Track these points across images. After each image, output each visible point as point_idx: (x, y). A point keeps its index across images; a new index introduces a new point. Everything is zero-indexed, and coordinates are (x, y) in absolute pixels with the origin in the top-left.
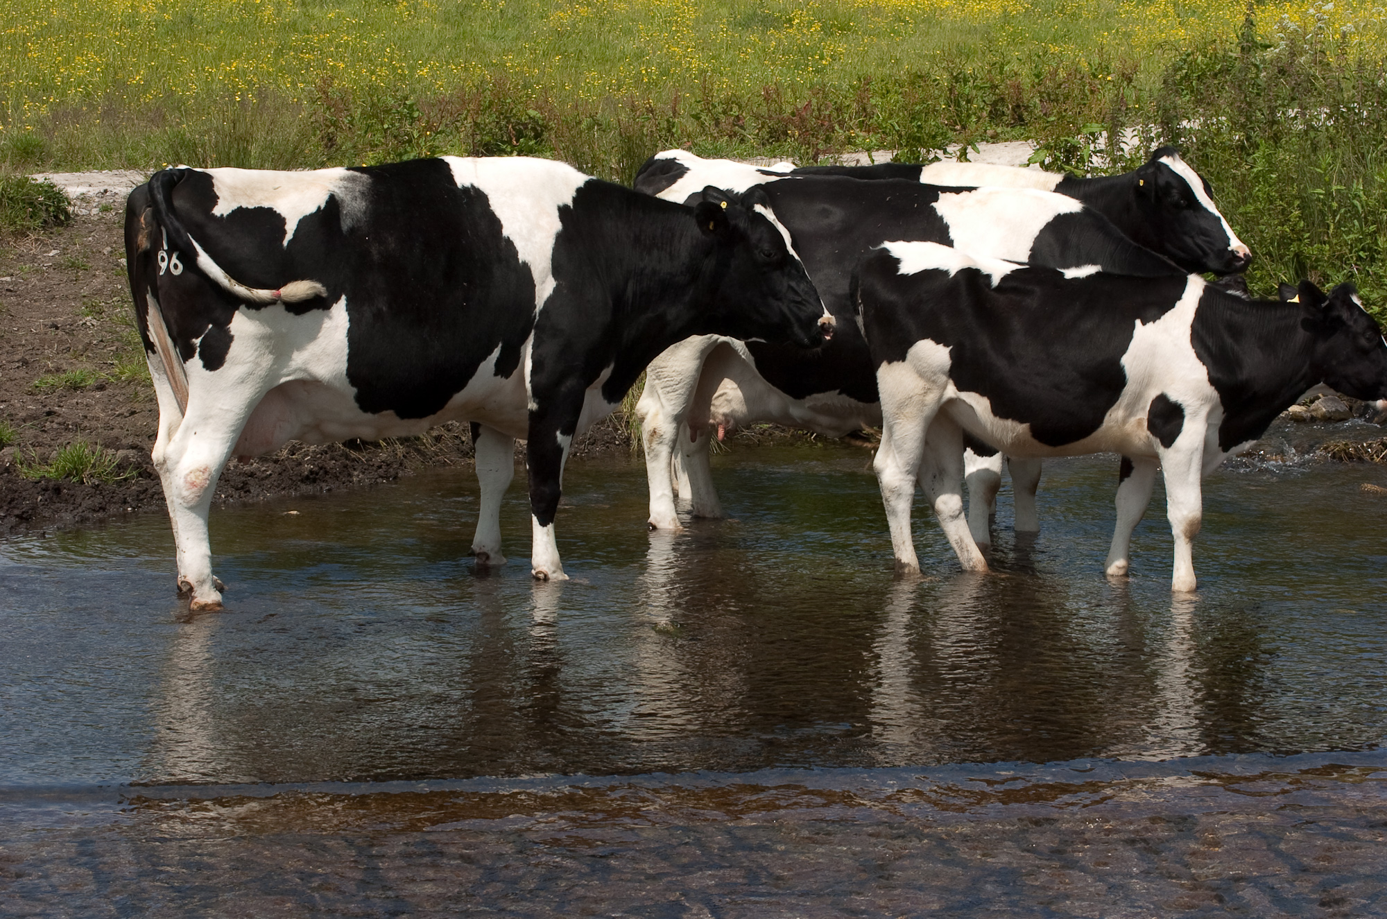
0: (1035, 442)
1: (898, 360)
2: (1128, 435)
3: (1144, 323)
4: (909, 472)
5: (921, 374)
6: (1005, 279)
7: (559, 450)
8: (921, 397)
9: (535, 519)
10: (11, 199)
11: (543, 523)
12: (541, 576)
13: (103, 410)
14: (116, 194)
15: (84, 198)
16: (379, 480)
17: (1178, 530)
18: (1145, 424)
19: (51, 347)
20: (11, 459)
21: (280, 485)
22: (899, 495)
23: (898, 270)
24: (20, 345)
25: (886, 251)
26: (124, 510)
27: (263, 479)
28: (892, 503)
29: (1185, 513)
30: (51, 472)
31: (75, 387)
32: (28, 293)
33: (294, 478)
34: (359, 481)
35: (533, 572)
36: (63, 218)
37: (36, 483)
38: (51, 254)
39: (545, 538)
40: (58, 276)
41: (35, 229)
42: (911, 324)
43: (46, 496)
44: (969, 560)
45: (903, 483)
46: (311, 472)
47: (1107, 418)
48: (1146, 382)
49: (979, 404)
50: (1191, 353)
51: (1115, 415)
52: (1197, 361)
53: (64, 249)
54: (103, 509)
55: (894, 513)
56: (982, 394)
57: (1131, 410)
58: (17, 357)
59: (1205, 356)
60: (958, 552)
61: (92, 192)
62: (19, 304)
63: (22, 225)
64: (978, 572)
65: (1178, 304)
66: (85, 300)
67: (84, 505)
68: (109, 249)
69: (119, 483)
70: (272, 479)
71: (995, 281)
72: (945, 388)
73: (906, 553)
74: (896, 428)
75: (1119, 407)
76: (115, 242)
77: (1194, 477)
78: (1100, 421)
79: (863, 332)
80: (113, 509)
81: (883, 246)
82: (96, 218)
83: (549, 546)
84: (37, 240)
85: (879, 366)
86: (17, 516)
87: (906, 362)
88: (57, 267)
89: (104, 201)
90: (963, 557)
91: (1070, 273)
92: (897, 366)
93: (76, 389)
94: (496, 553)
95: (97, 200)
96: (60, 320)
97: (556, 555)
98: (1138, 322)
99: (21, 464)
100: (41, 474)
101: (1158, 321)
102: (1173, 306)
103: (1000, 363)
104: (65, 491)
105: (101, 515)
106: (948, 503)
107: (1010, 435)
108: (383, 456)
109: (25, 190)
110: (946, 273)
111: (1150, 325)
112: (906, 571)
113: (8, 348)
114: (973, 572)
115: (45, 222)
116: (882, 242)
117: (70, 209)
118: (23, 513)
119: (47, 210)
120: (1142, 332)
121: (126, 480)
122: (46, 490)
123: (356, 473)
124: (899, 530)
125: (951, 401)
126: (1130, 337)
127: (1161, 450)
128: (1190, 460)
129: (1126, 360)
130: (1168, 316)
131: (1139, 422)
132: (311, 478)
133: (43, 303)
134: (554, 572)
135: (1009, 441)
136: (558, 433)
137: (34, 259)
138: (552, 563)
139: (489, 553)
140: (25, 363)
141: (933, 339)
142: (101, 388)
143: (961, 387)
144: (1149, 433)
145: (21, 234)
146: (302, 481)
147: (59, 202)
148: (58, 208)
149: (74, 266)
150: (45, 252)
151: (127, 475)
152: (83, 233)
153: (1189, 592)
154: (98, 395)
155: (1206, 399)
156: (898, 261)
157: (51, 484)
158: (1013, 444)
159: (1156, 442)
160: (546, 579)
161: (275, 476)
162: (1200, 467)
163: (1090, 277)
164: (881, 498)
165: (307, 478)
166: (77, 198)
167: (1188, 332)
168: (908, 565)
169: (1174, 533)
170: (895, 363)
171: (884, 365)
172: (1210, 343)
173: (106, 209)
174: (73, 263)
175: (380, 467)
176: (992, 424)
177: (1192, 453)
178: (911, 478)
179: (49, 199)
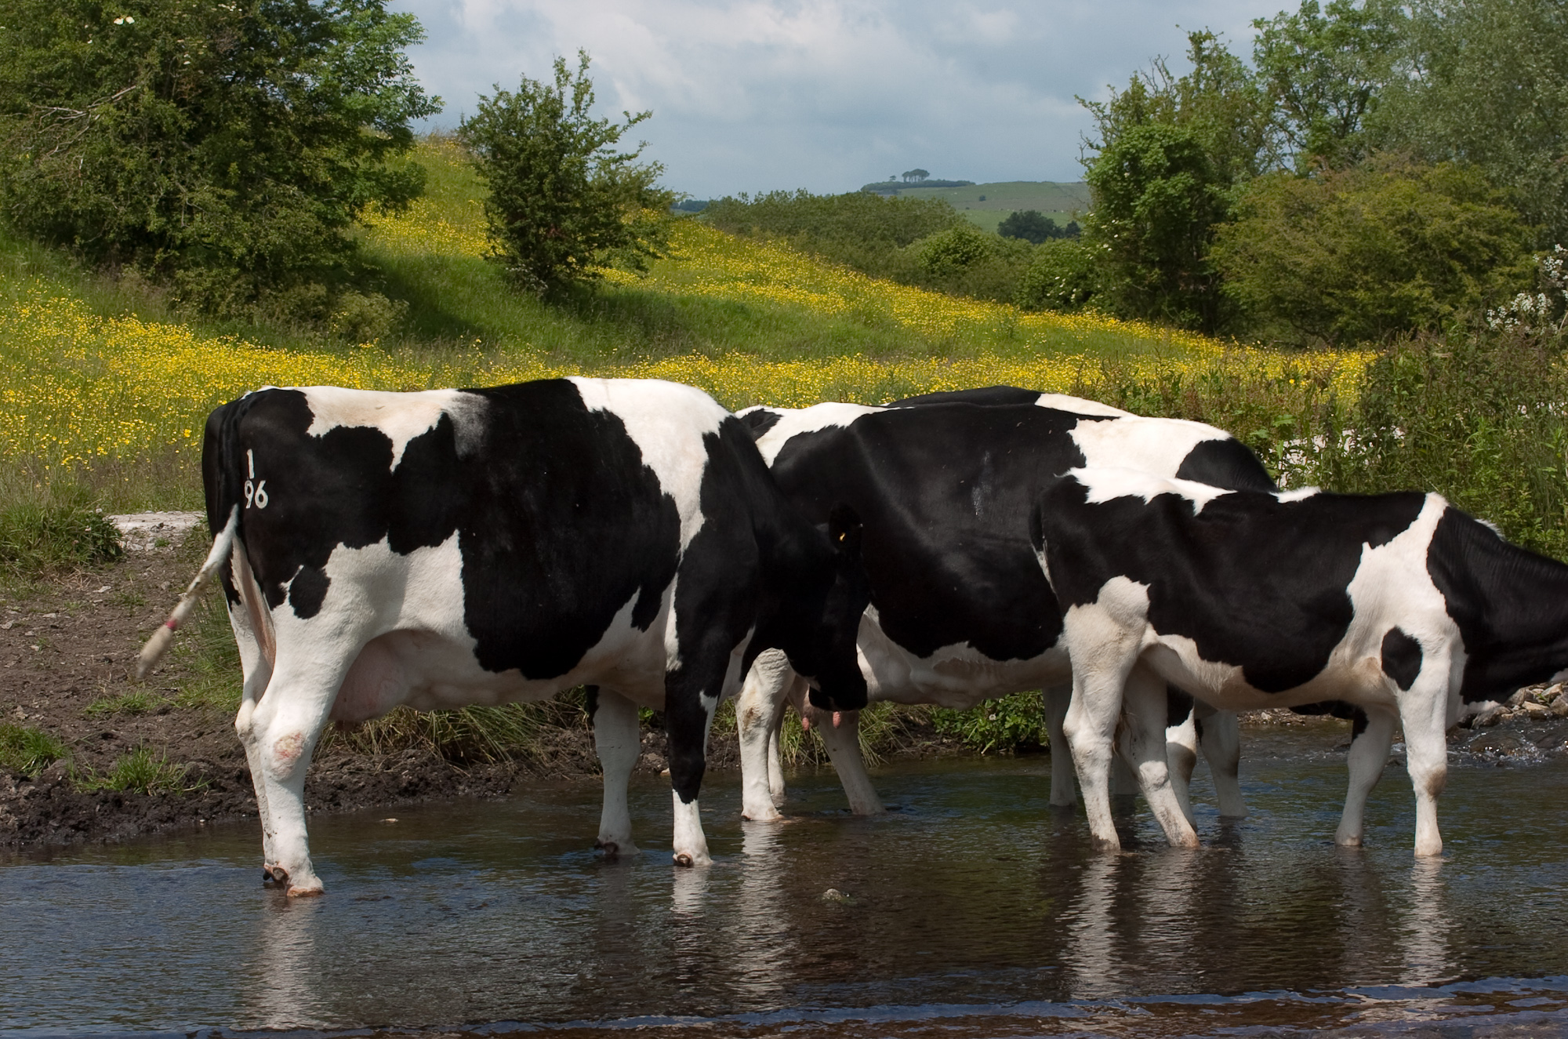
0: (1250, 687)
1: (1089, 602)
2: (1357, 677)
3: (1373, 547)
4: (1104, 734)
5: (1115, 618)
6: (1210, 505)
7: (703, 714)
8: (1116, 645)
9: (676, 795)
10: (54, 530)
11: (686, 800)
12: (684, 859)
13: (168, 734)
14: (173, 528)
15: (136, 533)
16: (489, 793)
17: (1420, 786)
18: (1380, 662)
19: (105, 676)
20: (64, 772)
21: (374, 797)
22: (1095, 760)
23: (1085, 498)
24: (69, 676)
25: (1073, 478)
26: (197, 822)
27: (354, 792)
28: (1087, 770)
29: (1428, 765)
30: (111, 784)
31: (135, 711)
32: (76, 630)
33: (390, 791)
34: (467, 795)
35: (675, 857)
36: (114, 553)
37: (94, 795)
38: (101, 591)
39: (688, 817)
40: (108, 614)
41: (82, 563)
42: (1100, 560)
43: (105, 807)
44: (1179, 834)
45: (1099, 746)
46: (410, 783)
47: (1332, 657)
48: (1376, 614)
49: (1184, 647)
50: (1427, 580)
51: (1342, 653)
52: (1434, 588)
53: (116, 585)
54: (171, 819)
55: (1090, 783)
56: (1187, 636)
57: (1359, 649)
58: (65, 688)
59: (1443, 582)
60: (1165, 826)
61: (146, 526)
62: (66, 640)
63: (67, 560)
64: (1189, 848)
65: (1413, 525)
66: (143, 634)
67: (149, 816)
68: (167, 583)
69: (189, 795)
70: (365, 792)
71: (1198, 508)
72: (1143, 632)
73: (1104, 828)
74: (1088, 681)
75: (1346, 643)
76: (174, 577)
77: (1438, 723)
78: (1322, 662)
79: (1046, 572)
80: (184, 820)
81: (1069, 473)
82: (152, 553)
83: (693, 826)
84: (84, 576)
85: (1066, 611)
86: (73, 827)
87: (1098, 604)
88: (108, 603)
89: (160, 536)
90: (1170, 832)
91: (1284, 497)
92: (1088, 609)
93: (135, 713)
94: (627, 842)
95: (152, 534)
96: (114, 654)
97: (701, 838)
98: (1366, 546)
99: (76, 777)
100: (98, 786)
101: (1388, 544)
102: (1407, 527)
103: (1207, 599)
104: (127, 803)
105: (169, 825)
106: (1152, 770)
107: (1221, 680)
108: (492, 770)
109: (69, 520)
110: (1141, 499)
111: (1380, 548)
112: (1105, 848)
113: (55, 678)
114: (1182, 847)
115: (93, 555)
116: (1068, 468)
117: (122, 544)
118: (80, 822)
119: (95, 543)
120: (1371, 557)
121: (197, 792)
122: (105, 801)
123: (461, 787)
124: (1095, 802)
125: (1152, 648)
126: (1357, 562)
127: (1399, 692)
128: (1433, 703)
129: (1353, 589)
130: (1401, 538)
131: (1370, 663)
132: (411, 790)
133: (93, 639)
134: (699, 856)
135: (1220, 687)
136: (702, 694)
137: (82, 593)
138: (697, 845)
139: (617, 843)
140: (75, 691)
141: (1127, 576)
142: (165, 712)
143: (1161, 630)
144: (1383, 674)
145: (66, 569)
146: (400, 794)
147: (109, 534)
148: (108, 540)
149: (127, 601)
150: (94, 589)
151: (198, 786)
152: (138, 568)
153: (1435, 855)
154: (160, 719)
155: (1446, 632)
156: (1086, 489)
157: (110, 796)
158: (1223, 691)
159: (1393, 684)
160: (688, 864)
161: (369, 788)
162: (1444, 712)
163: (1308, 501)
164: (1073, 765)
165: (406, 789)
166: (129, 533)
167: (1424, 555)
168: (1107, 842)
169: (1416, 788)
170: (1085, 606)
171: (1073, 609)
172: (1450, 568)
173: (162, 544)
174: (127, 598)
175: (489, 780)
176: (1200, 669)
177: (1435, 696)
178: (1107, 740)
179: (98, 531)
